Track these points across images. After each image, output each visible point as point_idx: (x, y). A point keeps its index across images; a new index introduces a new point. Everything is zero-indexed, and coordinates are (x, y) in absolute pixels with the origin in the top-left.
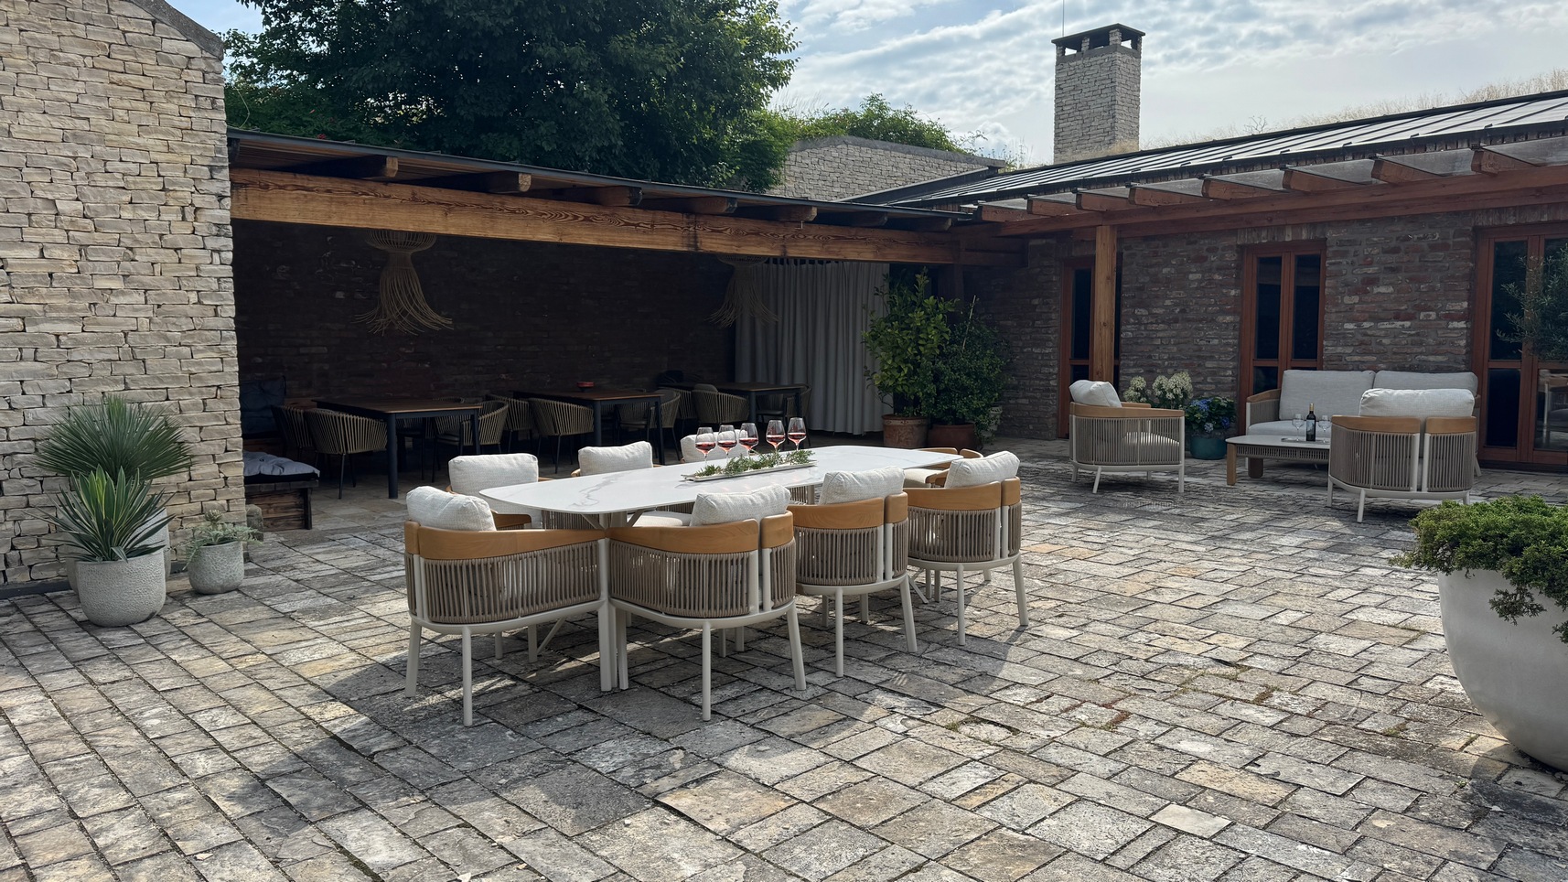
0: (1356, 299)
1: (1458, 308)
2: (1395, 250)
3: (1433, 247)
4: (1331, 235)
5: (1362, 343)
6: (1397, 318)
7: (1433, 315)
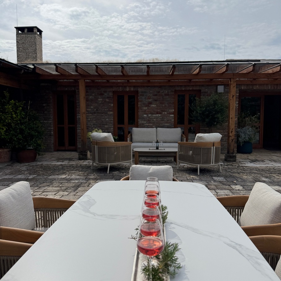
0: (146, 108)
1: (172, 111)
2: (156, 95)
3: (166, 95)
4: (140, 90)
5: (149, 120)
6: (157, 113)
7: (166, 113)
